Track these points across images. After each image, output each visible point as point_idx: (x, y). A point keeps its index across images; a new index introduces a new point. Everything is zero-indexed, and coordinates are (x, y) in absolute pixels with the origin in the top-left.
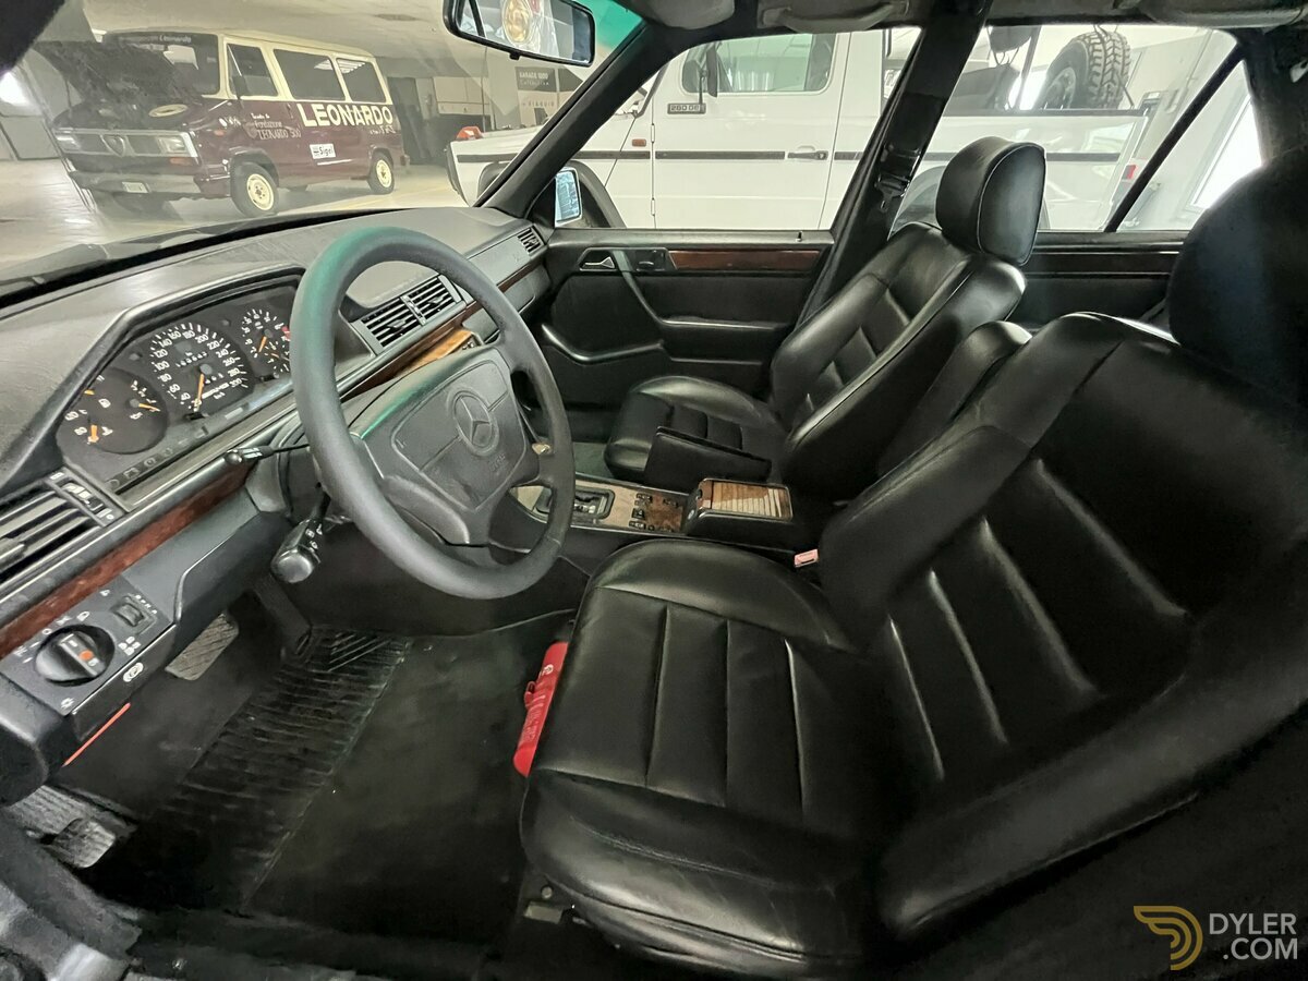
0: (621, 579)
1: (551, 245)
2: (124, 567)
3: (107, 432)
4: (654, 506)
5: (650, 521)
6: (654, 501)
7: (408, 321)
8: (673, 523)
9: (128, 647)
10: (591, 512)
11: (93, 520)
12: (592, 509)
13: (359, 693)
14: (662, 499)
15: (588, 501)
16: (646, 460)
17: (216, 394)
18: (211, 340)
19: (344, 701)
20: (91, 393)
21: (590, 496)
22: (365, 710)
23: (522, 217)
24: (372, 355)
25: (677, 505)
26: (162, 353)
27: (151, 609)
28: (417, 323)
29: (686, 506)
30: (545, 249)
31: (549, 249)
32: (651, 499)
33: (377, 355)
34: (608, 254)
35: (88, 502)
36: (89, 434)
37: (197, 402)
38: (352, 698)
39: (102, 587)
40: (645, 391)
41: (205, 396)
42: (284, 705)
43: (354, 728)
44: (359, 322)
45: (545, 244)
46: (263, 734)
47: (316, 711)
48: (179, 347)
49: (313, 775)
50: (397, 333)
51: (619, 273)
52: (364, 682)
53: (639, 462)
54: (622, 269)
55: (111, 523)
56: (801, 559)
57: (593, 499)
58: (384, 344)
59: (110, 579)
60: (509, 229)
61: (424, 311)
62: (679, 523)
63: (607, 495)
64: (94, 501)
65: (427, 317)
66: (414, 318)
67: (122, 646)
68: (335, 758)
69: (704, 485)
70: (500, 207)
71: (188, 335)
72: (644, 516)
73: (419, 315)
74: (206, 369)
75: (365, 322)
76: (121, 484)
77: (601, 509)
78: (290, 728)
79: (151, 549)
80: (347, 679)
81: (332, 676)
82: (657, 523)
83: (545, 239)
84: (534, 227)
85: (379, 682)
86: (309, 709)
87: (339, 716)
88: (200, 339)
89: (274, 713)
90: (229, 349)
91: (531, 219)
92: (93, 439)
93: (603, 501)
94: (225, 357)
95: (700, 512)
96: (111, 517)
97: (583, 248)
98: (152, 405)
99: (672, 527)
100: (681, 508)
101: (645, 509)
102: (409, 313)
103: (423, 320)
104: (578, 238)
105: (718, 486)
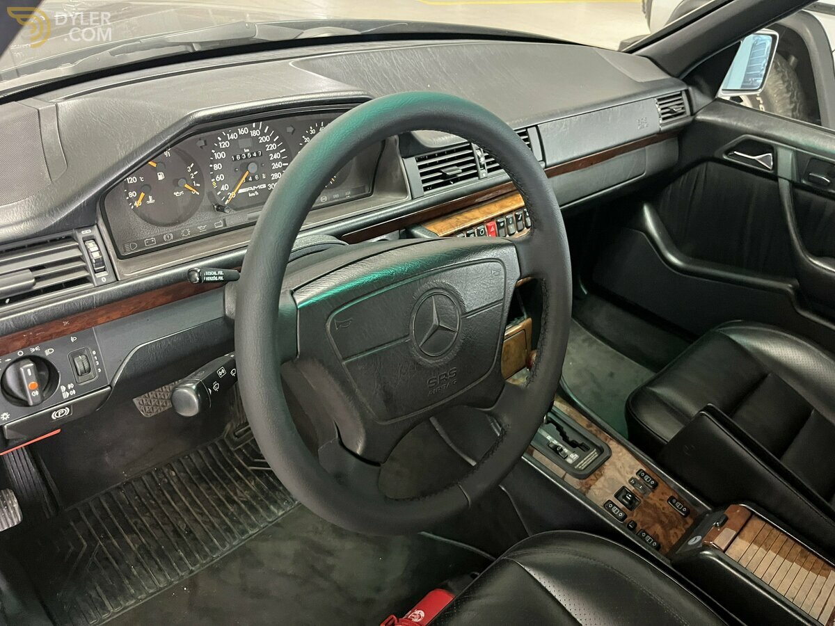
1: (700, 117)
2: (96, 324)
3: (151, 201)
4: (653, 498)
5: (636, 516)
6: (658, 490)
7: (464, 170)
8: (666, 536)
9: (66, 391)
10: (569, 461)
11: (90, 277)
12: (573, 457)
13: (258, 507)
14: (670, 495)
15: (573, 445)
16: (677, 431)
17: (251, 192)
18: (271, 142)
19: (243, 505)
20: (155, 165)
21: (580, 441)
22: (253, 526)
23: (678, 77)
24: (409, 197)
25: (687, 513)
26: (225, 144)
27: (98, 367)
28: (476, 175)
29: (698, 524)
30: (691, 119)
31: (694, 121)
32: (655, 486)
33: (413, 199)
34: (770, 148)
35: (94, 261)
36: (137, 198)
37: (232, 195)
38: (252, 508)
39: (73, 333)
40: (733, 337)
41: (241, 191)
42: (202, 476)
43: (234, 538)
44: (413, 159)
45: (693, 114)
46: (172, 493)
47: (220, 499)
48: (242, 143)
49: (181, 559)
50: (447, 180)
51: (774, 177)
52: (267, 498)
53: (665, 429)
54: (780, 173)
55: (103, 286)
57: (580, 446)
58: (426, 189)
59: (82, 329)
60: (654, 86)
61: (488, 164)
62: (674, 541)
63: (600, 450)
64: (100, 262)
65: (490, 171)
66: (475, 168)
67: (63, 388)
68: (206, 556)
69: (737, 512)
70: (655, 58)
71: (254, 133)
72: (631, 505)
73: (482, 166)
74: (253, 168)
75: (419, 160)
76: (138, 248)
77: (583, 464)
78: (193, 503)
79: (123, 316)
80: (257, 485)
81: (247, 474)
82: (643, 524)
83: (695, 110)
84: (687, 92)
85: (279, 508)
86: (216, 494)
87: (231, 517)
88: (262, 140)
89: (191, 479)
90: (282, 154)
91: (689, 80)
92: (138, 204)
93: (593, 454)
94: (276, 161)
95: (706, 547)
96: (104, 280)
97: (738, 132)
98: (195, 188)
99: (661, 539)
100: (690, 521)
101: (638, 497)
102: (473, 161)
103: (483, 173)
104: (739, 119)
105: (756, 523)
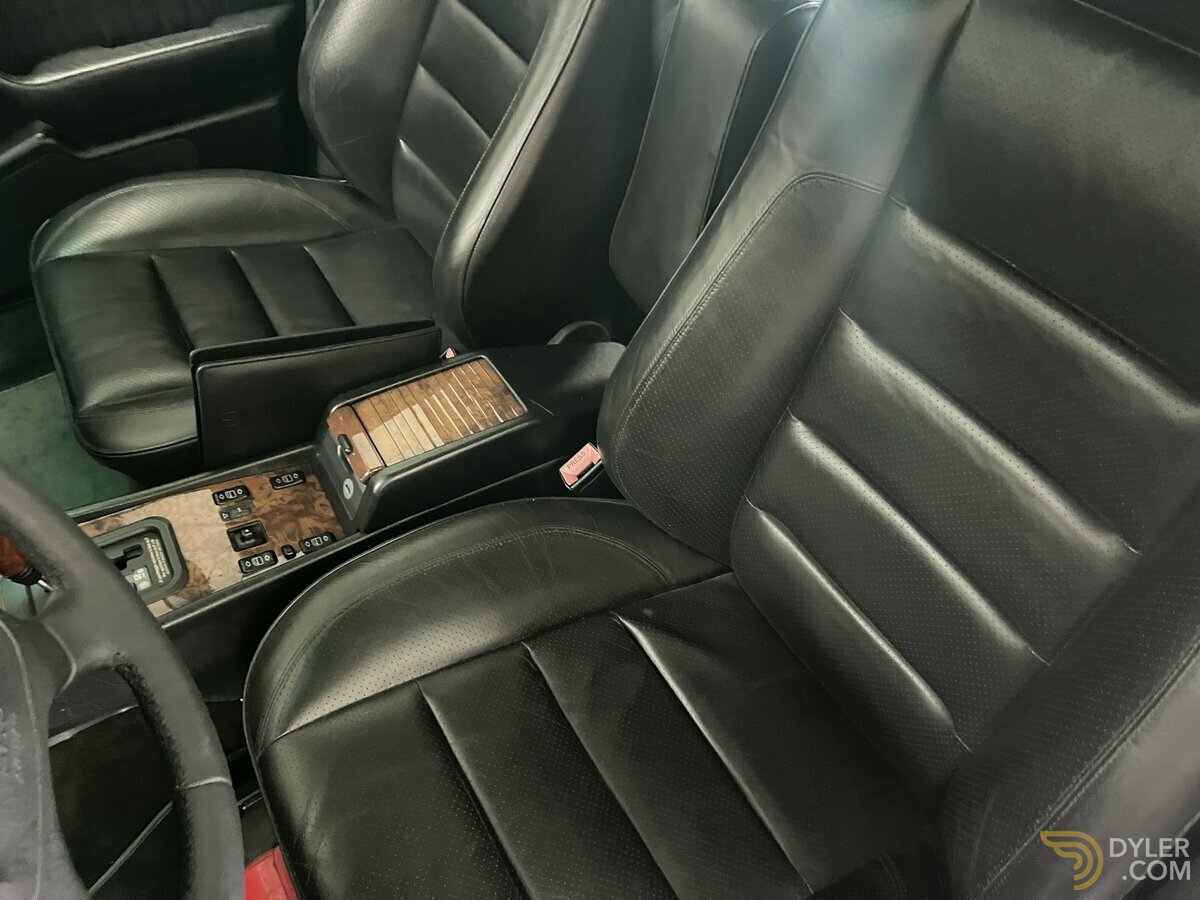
0: (306, 696)
4: (262, 503)
5: (278, 538)
6: (254, 492)
8: (321, 518)
10: (144, 585)
12: (140, 578)
14: (266, 478)
25: (302, 476)
29: (323, 472)
32: (246, 491)
53: (175, 426)
56: (571, 471)
62: (331, 513)
63: (153, 532)
69: (337, 418)
77: (161, 569)
82: (291, 536)
95: (369, 482)
100: (312, 479)
105: (365, 409)
